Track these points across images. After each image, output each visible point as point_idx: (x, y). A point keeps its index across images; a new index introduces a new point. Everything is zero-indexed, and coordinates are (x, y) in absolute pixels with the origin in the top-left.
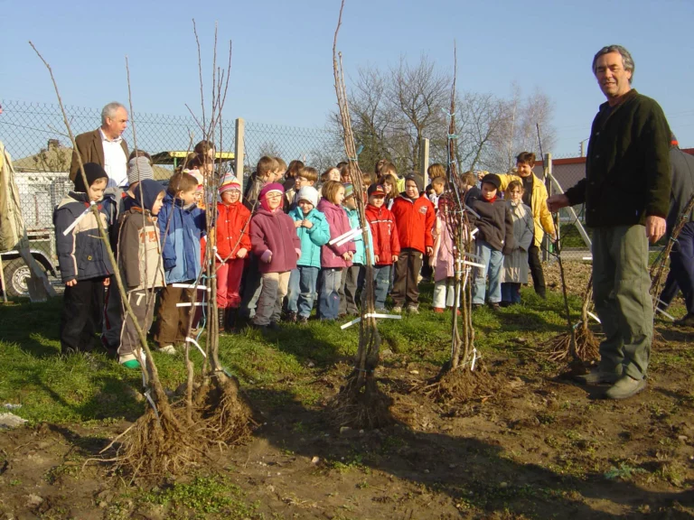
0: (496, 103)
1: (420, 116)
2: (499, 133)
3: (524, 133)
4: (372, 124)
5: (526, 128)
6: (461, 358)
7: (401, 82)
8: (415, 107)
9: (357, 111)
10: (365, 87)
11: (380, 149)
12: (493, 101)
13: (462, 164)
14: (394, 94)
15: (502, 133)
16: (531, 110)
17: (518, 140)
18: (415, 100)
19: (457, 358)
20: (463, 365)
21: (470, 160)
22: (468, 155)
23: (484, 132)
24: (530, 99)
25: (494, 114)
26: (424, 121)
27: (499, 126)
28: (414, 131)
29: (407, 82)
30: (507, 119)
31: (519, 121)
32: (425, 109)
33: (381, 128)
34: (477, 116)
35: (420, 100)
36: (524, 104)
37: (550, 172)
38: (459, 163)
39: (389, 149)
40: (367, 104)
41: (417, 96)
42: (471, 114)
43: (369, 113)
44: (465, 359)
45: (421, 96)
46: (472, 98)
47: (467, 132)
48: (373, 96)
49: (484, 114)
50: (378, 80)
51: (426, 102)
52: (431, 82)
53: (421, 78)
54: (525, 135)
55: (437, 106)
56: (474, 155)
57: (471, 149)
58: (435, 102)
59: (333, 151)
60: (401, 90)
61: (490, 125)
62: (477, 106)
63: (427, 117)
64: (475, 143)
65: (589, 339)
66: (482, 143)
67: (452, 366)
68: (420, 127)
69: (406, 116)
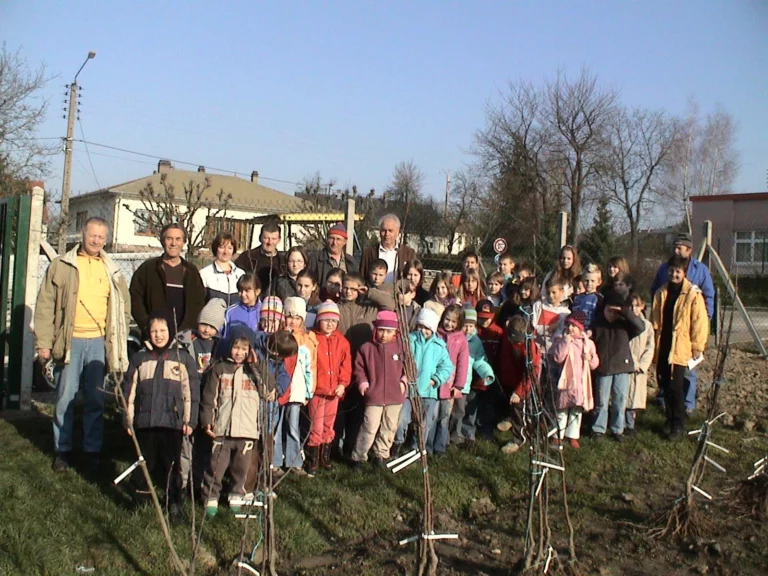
0: (668, 122)
1: (580, 136)
2: (673, 156)
3: (701, 157)
4: (525, 146)
5: (704, 152)
6: (535, 558)
7: (558, 98)
8: (575, 127)
9: (507, 130)
10: (517, 102)
11: (533, 174)
12: (666, 119)
13: (630, 191)
14: (550, 111)
15: (676, 156)
16: (710, 131)
17: (695, 164)
18: (574, 118)
19: (529, 559)
20: (536, 565)
21: (639, 186)
22: (636, 181)
23: (655, 154)
24: (709, 118)
25: (667, 134)
26: (585, 142)
27: (673, 150)
28: (572, 154)
29: (565, 98)
30: (681, 140)
31: (696, 143)
32: (586, 129)
33: (535, 149)
34: (647, 135)
35: (580, 118)
36: (703, 124)
37: (709, 243)
38: (626, 189)
39: (544, 175)
40: (519, 123)
41: (577, 114)
42: (640, 133)
43: (522, 133)
44: (539, 559)
45: (581, 114)
46: (642, 115)
47: (635, 154)
48: (525, 115)
49: (655, 133)
50: (531, 96)
51: (588, 121)
52: (593, 98)
53: (582, 92)
54: (704, 160)
55: (600, 126)
56: (644, 181)
57: (640, 175)
58: (598, 121)
59: (479, 176)
60: (558, 108)
61: (663, 147)
62: (647, 124)
63: (588, 138)
64: (645, 168)
65: (693, 516)
66: (653, 168)
67: (525, 566)
68: (579, 150)
69: (563, 137)
